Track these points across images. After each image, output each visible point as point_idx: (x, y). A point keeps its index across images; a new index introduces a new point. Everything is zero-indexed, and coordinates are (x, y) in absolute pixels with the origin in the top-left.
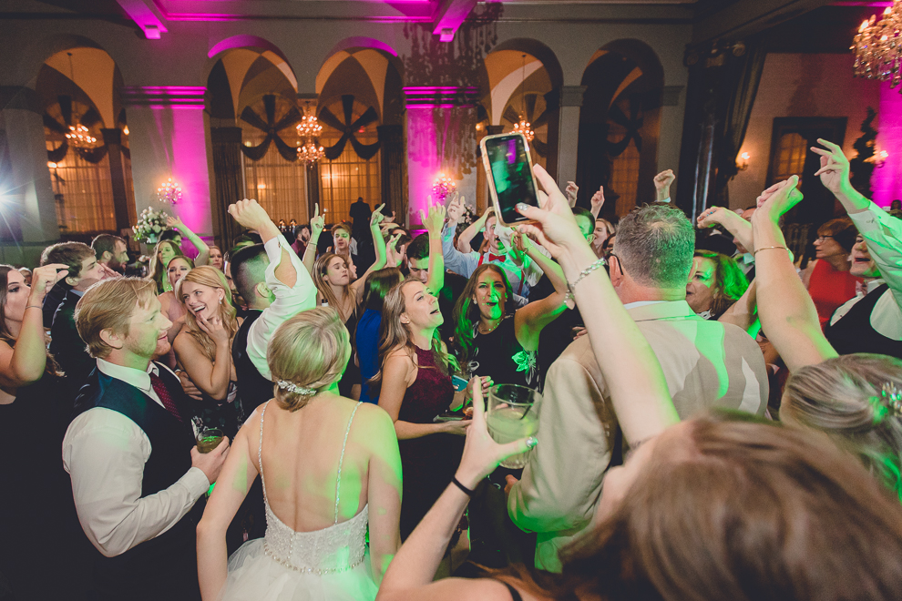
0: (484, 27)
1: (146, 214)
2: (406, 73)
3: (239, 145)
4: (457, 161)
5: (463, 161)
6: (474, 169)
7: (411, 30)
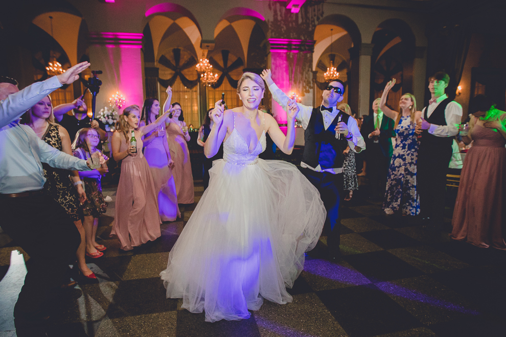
0: (316, 6)
1: (103, 112)
2: (270, 31)
3: (157, 78)
4: (301, 85)
5: (305, 85)
6: (311, 90)
7: (273, 5)
